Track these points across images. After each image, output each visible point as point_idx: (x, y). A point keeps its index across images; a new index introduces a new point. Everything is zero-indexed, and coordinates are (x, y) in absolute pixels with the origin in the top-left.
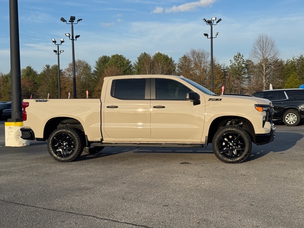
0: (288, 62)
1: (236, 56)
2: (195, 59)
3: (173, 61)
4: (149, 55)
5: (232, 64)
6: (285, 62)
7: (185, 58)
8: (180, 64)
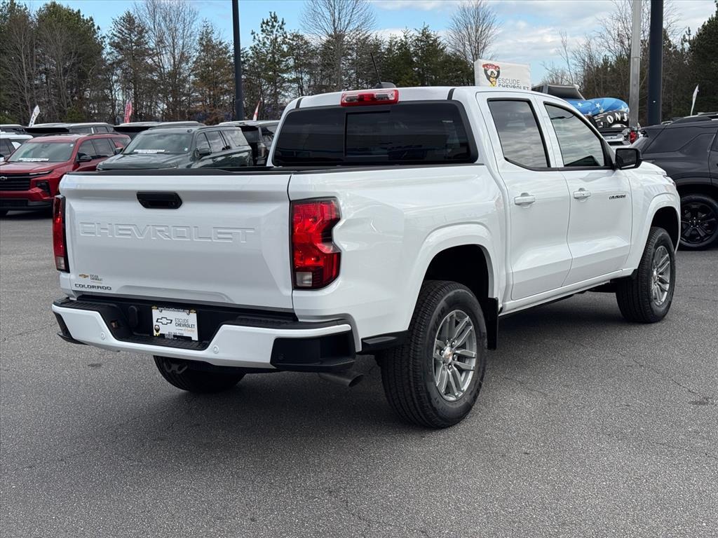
0: (393, 43)
1: (267, 22)
2: (159, 25)
3: (96, 27)
4: (26, 9)
5: (257, 42)
6: (387, 43)
7: (129, 20)
8: (115, 35)
